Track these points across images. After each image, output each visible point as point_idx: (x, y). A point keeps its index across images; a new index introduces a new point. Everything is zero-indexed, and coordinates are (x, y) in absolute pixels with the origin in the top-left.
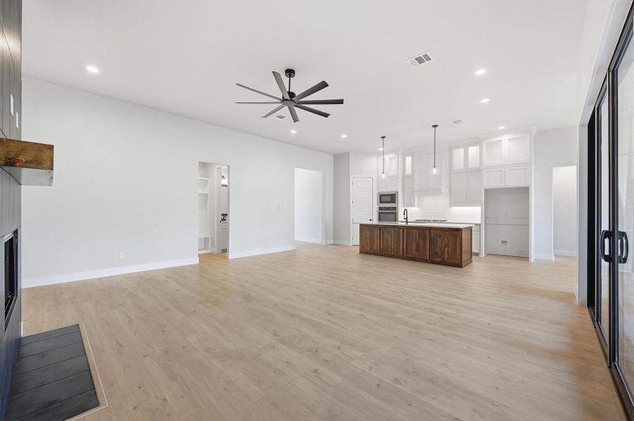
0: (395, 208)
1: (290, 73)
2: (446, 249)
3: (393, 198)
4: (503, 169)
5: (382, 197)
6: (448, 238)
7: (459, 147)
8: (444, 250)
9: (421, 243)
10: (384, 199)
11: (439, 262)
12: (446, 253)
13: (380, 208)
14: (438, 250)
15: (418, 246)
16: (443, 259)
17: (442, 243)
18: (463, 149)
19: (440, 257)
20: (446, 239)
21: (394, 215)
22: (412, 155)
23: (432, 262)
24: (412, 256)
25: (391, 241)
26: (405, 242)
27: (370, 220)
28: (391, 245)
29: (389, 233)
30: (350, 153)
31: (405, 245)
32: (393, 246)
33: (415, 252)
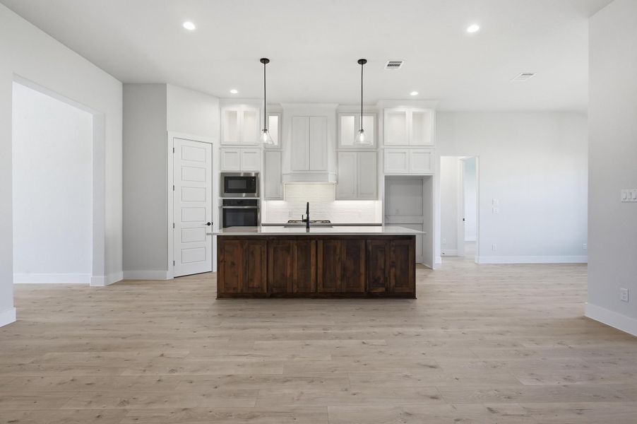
0: (255, 202)
2: (393, 270)
3: (249, 183)
4: (406, 151)
5: (230, 181)
6: (394, 251)
7: (349, 113)
8: (389, 273)
9: (350, 265)
10: (232, 185)
11: (381, 293)
12: (392, 277)
13: (225, 202)
14: (379, 274)
15: (344, 269)
16: (387, 290)
17: (385, 261)
18: (353, 117)
19: (383, 285)
20: (392, 253)
21: (253, 214)
22: (280, 114)
23: (370, 295)
25: (292, 266)
26: (320, 265)
27: (209, 224)
28: (292, 275)
29: (288, 249)
30: (168, 85)
31: (320, 272)
32: (295, 277)
33: (339, 283)
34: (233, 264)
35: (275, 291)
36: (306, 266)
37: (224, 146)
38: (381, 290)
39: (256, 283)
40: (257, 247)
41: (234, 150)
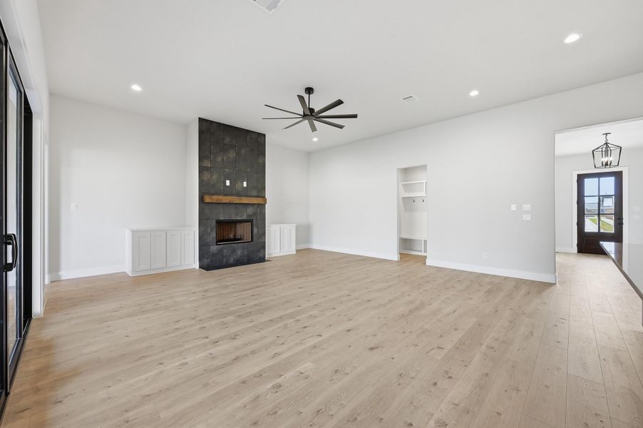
1: (309, 90)
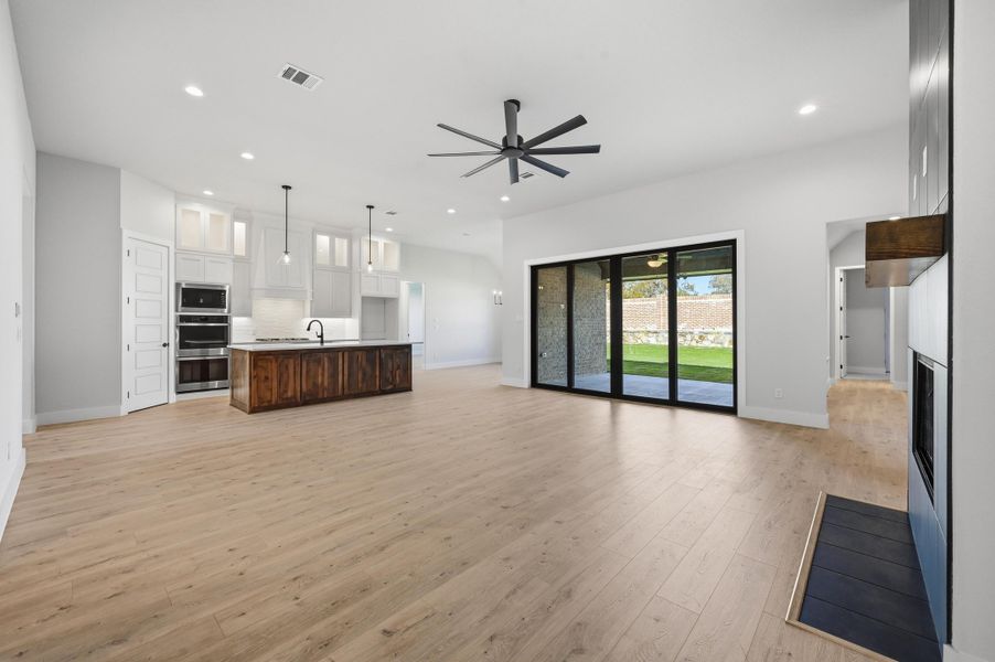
0: (224, 319)
3: (215, 297)
5: (189, 295)
7: (324, 233)
8: (396, 374)
9: (369, 370)
11: (391, 390)
12: (397, 377)
13: (182, 319)
15: (364, 374)
17: (393, 365)
18: (328, 238)
19: (391, 384)
20: (397, 360)
22: (248, 222)
23: (383, 392)
24: (356, 392)
25: (323, 375)
26: (346, 372)
27: (165, 345)
28: (323, 382)
29: (319, 362)
30: (122, 171)
31: (346, 378)
32: (326, 384)
33: (360, 385)
34: (267, 378)
35: (308, 398)
36: (334, 376)
37: (179, 251)
38: (390, 387)
39: (290, 394)
40: (291, 361)
41: (197, 257)
